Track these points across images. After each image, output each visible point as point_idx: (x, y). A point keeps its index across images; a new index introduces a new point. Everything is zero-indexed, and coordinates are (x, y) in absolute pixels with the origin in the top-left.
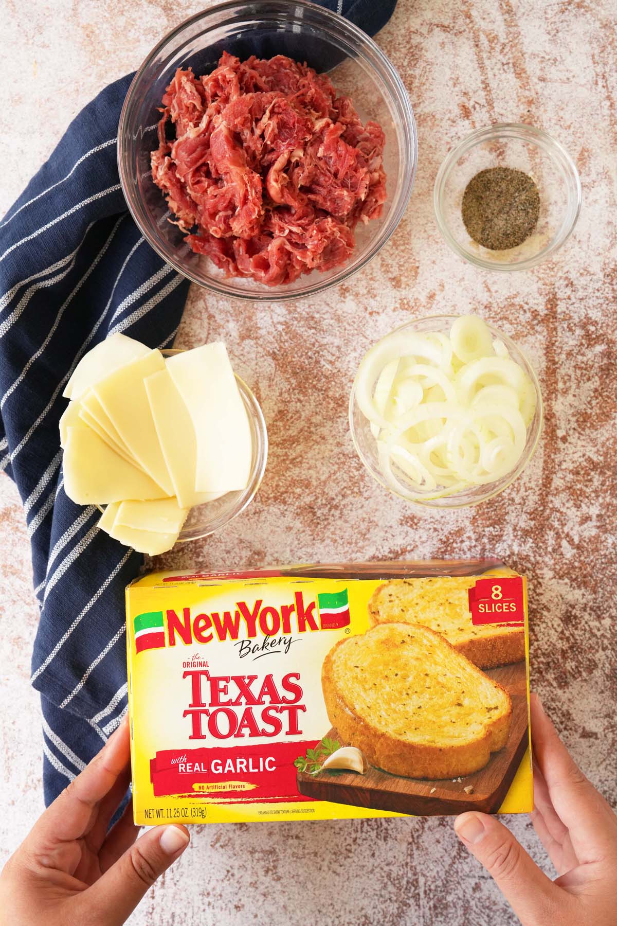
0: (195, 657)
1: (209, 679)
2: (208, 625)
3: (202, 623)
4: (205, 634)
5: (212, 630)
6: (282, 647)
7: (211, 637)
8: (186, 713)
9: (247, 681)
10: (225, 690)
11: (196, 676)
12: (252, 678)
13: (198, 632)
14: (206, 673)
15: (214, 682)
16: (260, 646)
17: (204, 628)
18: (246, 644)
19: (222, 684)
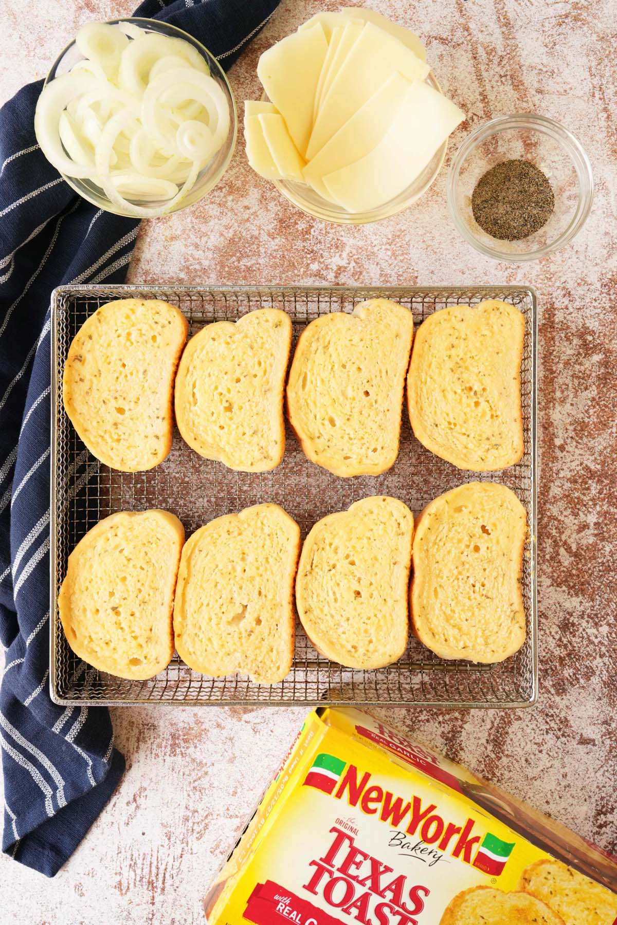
0: (350, 819)
1: (351, 846)
2: (378, 799)
3: (374, 795)
4: (371, 805)
5: (379, 806)
6: (430, 859)
7: (374, 811)
8: (313, 863)
9: (382, 869)
10: (358, 865)
11: (341, 837)
12: (388, 869)
13: (367, 799)
14: (351, 840)
15: (354, 851)
16: (412, 846)
17: (373, 800)
18: (401, 836)
19: (359, 858)
